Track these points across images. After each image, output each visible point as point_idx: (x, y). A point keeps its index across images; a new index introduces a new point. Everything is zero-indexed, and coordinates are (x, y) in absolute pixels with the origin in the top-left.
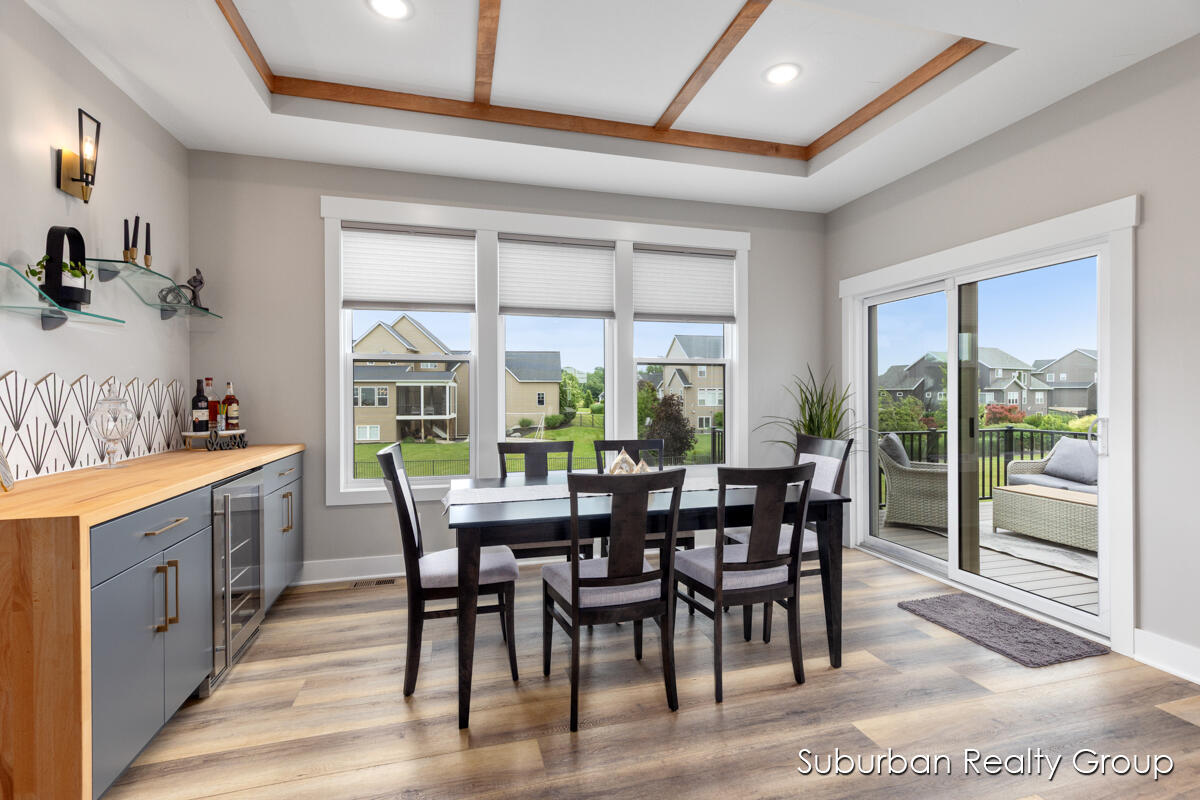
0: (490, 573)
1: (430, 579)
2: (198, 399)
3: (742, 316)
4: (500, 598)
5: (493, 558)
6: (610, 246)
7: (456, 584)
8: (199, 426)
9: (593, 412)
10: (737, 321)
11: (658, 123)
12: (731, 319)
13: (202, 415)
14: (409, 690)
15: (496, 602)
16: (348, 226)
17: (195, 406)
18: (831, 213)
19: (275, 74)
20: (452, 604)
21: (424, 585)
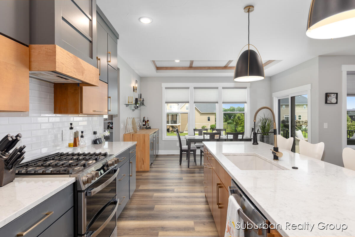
0: (192, 148)
1: (183, 148)
2: (144, 121)
3: (248, 102)
4: (194, 152)
5: (193, 146)
6: (217, 88)
7: (187, 149)
8: (144, 125)
9: (228, 123)
10: (247, 103)
11: (225, 66)
12: (246, 103)
13: (144, 123)
14: (180, 164)
15: (193, 153)
16: (166, 88)
17: (143, 122)
18: (272, 76)
19: (158, 67)
20: (186, 153)
21: (183, 149)
